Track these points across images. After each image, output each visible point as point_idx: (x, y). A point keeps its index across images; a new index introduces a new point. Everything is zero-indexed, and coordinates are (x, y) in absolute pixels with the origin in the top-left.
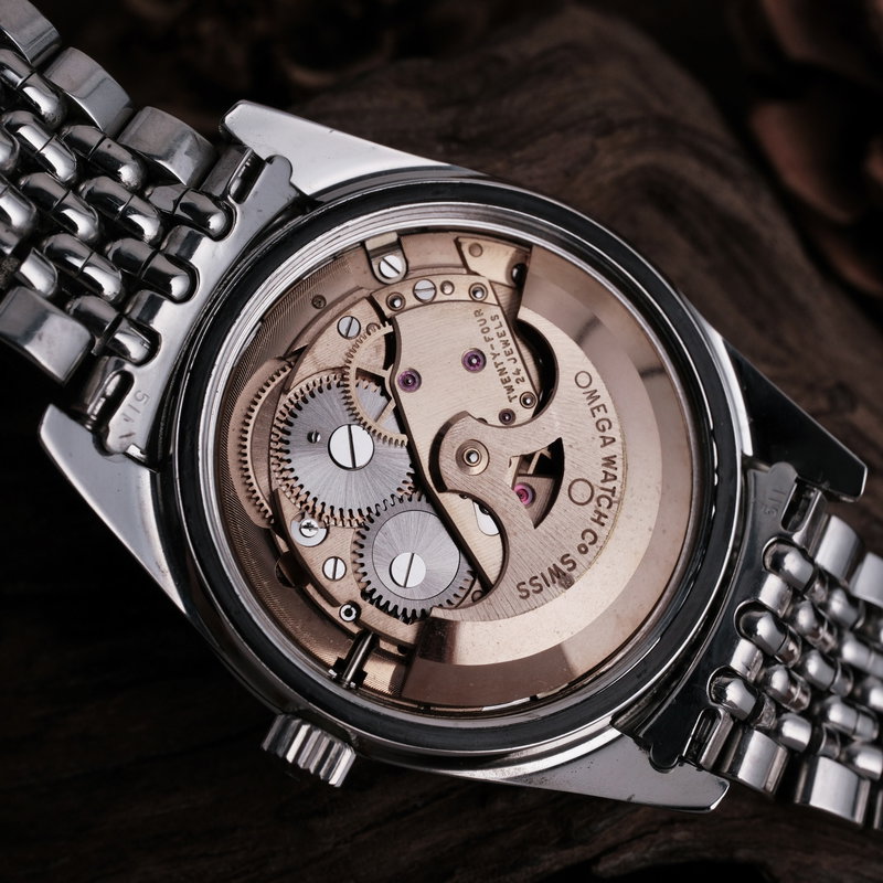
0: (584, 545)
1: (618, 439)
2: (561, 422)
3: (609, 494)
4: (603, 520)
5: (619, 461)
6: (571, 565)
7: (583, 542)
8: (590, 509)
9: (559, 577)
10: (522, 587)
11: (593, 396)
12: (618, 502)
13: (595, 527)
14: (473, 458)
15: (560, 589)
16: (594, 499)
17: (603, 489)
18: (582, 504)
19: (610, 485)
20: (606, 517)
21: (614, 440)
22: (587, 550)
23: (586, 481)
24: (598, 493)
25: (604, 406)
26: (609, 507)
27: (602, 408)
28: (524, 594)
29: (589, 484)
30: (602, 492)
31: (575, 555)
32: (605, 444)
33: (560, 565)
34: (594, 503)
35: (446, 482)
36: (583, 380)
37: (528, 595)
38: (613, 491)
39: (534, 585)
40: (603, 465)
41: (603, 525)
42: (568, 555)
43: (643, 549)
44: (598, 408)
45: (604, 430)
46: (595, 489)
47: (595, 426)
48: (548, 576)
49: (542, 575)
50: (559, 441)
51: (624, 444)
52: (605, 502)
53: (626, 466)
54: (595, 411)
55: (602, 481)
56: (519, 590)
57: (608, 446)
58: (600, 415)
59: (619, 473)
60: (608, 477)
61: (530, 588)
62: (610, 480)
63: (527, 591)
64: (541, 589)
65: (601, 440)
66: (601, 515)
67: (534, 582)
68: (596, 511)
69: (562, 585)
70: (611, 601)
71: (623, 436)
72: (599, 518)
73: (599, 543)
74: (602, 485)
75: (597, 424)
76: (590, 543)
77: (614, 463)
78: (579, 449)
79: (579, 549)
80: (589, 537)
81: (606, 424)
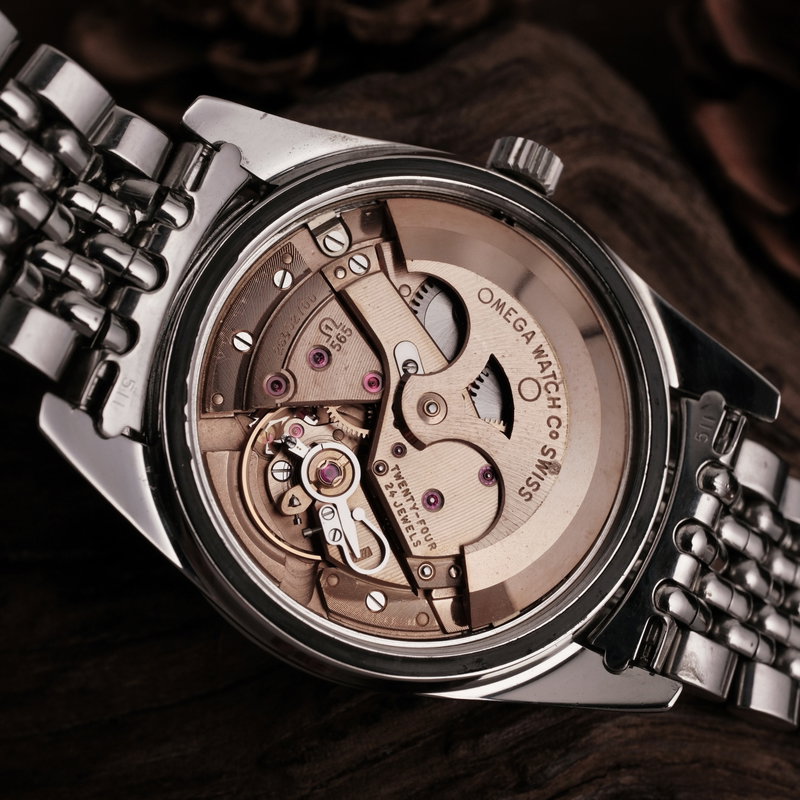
0: (553, 432)
1: (537, 330)
2: (486, 340)
3: (552, 379)
4: (557, 402)
5: (547, 349)
6: (551, 453)
7: (550, 430)
8: (543, 400)
9: (547, 468)
10: (524, 492)
11: (500, 305)
12: (562, 382)
13: (555, 412)
16: (542, 390)
17: (544, 378)
18: (536, 399)
19: (548, 372)
20: (559, 399)
21: (534, 333)
22: (557, 434)
23: (529, 379)
24: (543, 383)
25: (512, 309)
26: (557, 389)
27: (512, 312)
28: (528, 496)
29: (533, 379)
30: (546, 381)
31: (551, 443)
32: (529, 340)
33: (543, 458)
34: (544, 392)
35: (422, 439)
36: (486, 296)
37: (531, 496)
38: (554, 375)
39: (532, 485)
40: (536, 357)
41: (559, 407)
42: (545, 446)
43: (597, 408)
44: (508, 313)
45: (522, 329)
46: (539, 381)
47: (514, 330)
48: (539, 472)
49: (534, 474)
50: (492, 357)
51: (544, 331)
52: (552, 388)
53: (554, 349)
54: (508, 316)
55: (542, 372)
56: (522, 495)
57: (532, 340)
58: (513, 318)
59: (551, 358)
60: (544, 366)
61: (531, 489)
62: (547, 367)
63: (529, 493)
64: (539, 485)
65: (524, 338)
66: (554, 400)
67: (530, 483)
68: (549, 399)
69: (553, 473)
71: (540, 325)
72: (554, 403)
73: (564, 423)
74: (543, 375)
75: (514, 326)
76: (557, 427)
77: (543, 351)
78: (511, 355)
79: (551, 436)
80: (554, 422)
81: (522, 323)
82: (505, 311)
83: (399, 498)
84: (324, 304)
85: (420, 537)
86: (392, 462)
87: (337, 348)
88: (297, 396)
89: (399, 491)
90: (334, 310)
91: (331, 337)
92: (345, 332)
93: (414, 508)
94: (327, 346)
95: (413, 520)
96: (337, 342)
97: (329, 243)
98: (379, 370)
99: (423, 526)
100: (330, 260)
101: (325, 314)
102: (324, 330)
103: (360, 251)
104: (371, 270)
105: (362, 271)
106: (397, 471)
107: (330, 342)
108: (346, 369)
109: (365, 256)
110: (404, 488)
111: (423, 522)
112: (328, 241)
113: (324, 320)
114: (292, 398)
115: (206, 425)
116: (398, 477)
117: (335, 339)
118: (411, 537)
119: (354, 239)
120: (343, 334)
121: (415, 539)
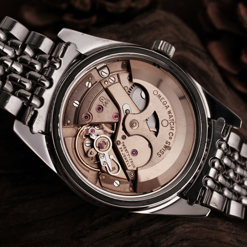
1: (170, 105)
2: (154, 106)
3: (172, 121)
4: (173, 128)
5: (172, 112)
6: (169, 144)
7: (170, 136)
8: (169, 127)
9: (167, 148)
10: (158, 154)
11: (159, 96)
12: (175, 122)
13: (172, 131)
14: (134, 125)
15: (168, 151)
17: (170, 120)
18: (166, 126)
19: (171, 119)
20: (173, 127)
21: (169, 106)
22: (171, 138)
23: (165, 120)
24: (169, 122)
26: (173, 124)
27: (163, 99)
29: (166, 120)
30: (170, 121)
31: (169, 141)
32: (167, 108)
33: (166, 145)
34: (169, 125)
35: (130, 134)
36: (156, 93)
37: (161, 155)
38: (173, 120)
39: (161, 152)
40: (168, 114)
41: (173, 130)
42: (167, 141)
44: (162, 99)
45: (165, 104)
46: (168, 121)
47: (163, 104)
48: (164, 149)
49: (162, 149)
50: (155, 112)
51: (172, 106)
52: (172, 124)
53: (174, 112)
54: (161, 100)
55: (169, 118)
58: (163, 101)
59: (173, 115)
60: (170, 117)
61: (161, 154)
62: (171, 117)
63: (160, 154)
64: (163, 153)
65: (166, 107)
66: (172, 127)
67: (161, 151)
69: (168, 150)
73: (174, 135)
74: (170, 119)
76: (172, 136)
77: (171, 112)
78: (160, 112)
79: (169, 138)
80: (171, 134)
82: (161, 98)
83: (124, 152)
84: (101, 92)
85: (130, 164)
86: (122, 141)
87: (105, 106)
88: (93, 120)
89: (124, 150)
90: (104, 94)
91: (103, 102)
92: (108, 101)
93: (128, 155)
95: (128, 159)
96: (105, 104)
97: (103, 74)
98: (118, 112)
99: (131, 160)
100: (103, 78)
101: (102, 95)
102: (101, 100)
103: (112, 76)
104: (116, 82)
105: (113, 82)
106: (123, 144)
107: (103, 104)
108: (108, 112)
109: (114, 77)
110: (125, 149)
111: (131, 159)
113: (101, 97)
114: (90, 121)
115: (65, 129)
116: (124, 145)
117: (104, 103)
118: (127, 164)
119: (110, 72)
120: (107, 101)
121: (129, 165)
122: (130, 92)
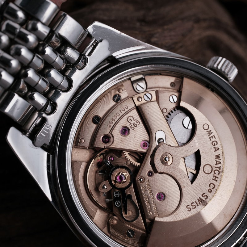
0: (210, 189)
2: (199, 143)
3: (218, 169)
4: (217, 179)
5: (221, 157)
6: (206, 197)
7: (209, 188)
8: (212, 175)
9: (202, 202)
10: (188, 207)
11: (210, 133)
12: (222, 172)
13: (214, 182)
14: (167, 159)
15: (202, 207)
16: (213, 171)
17: (216, 167)
18: (209, 174)
19: (218, 166)
20: (218, 178)
21: (219, 149)
22: (211, 191)
23: (209, 165)
24: (214, 169)
25: (214, 136)
26: (219, 174)
27: (213, 137)
28: (189, 209)
29: (211, 166)
30: (216, 169)
31: (207, 193)
32: (216, 150)
33: (202, 197)
34: (213, 173)
35: (158, 169)
36: (206, 127)
37: (191, 210)
38: (220, 168)
39: (193, 206)
40: (216, 158)
41: (217, 181)
42: (205, 193)
43: (232, 189)
44: (212, 137)
45: (215, 145)
46: (213, 167)
48: (198, 202)
49: (196, 202)
50: (198, 151)
51: (222, 150)
52: (217, 172)
53: (224, 158)
54: (211, 138)
55: (216, 165)
56: (187, 208)
57: (217, 151)
58: (213, 139)
59: (221, 161)
60: (217, 163)
61: (191, 207)
62: (219, 164)
63: (190, 208)
64: (195, 207)
65: (214, 149)
66: (216, 177)
67: (193, 204)
68: (214, 176)
69: (203, 205)
70: (222, 210)
71: (222, 147)
72: (215, 178)
73: (216, 188)
74: (215, 166)
75: (212, 143)
76: (213, 188)
77: (219, 157)
78: (206, 153)
79: (208, 191)
80: (212, 186)
81: (216, 143)
82: (211, 135)
84: (131, 110)
87: (133, 128)
88: (113, 145)
90: (135, 113)
91: (131, 123)
92: (137, 123)
94: (129, 127)
96: (133, 126)
97: (138, 87)
98: (148, 140)
100: (137, 93)
101: (130, 114)
102: (129, 121)
103: (149, 92)
104: (152, 100)
105: (148, 100)
107: (131, 125)
108: (135, 137)
109: (151, 94)
112: (137, 86)
113: (129, 117)
114: (110, 146)
117: (133, 125)
119: (148, 87)
120: (136, 123)
122: (168, 117)
